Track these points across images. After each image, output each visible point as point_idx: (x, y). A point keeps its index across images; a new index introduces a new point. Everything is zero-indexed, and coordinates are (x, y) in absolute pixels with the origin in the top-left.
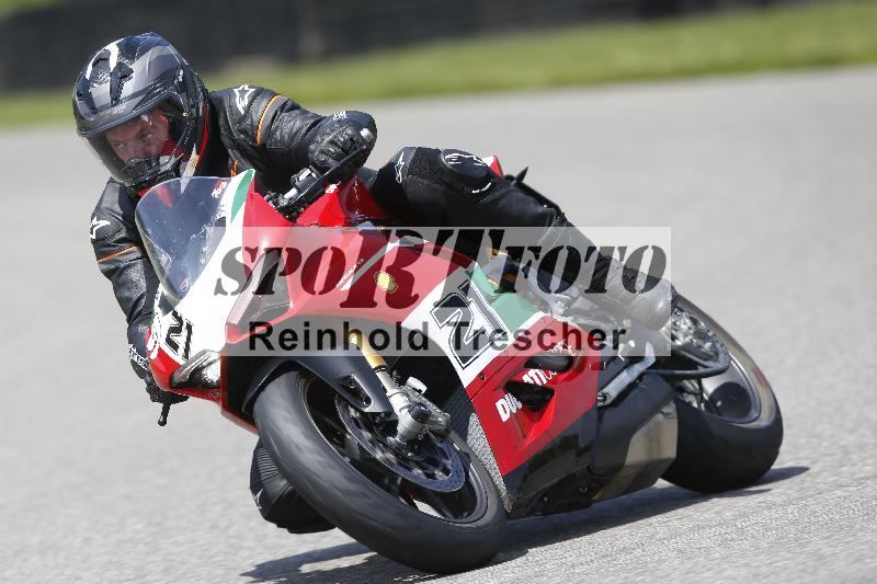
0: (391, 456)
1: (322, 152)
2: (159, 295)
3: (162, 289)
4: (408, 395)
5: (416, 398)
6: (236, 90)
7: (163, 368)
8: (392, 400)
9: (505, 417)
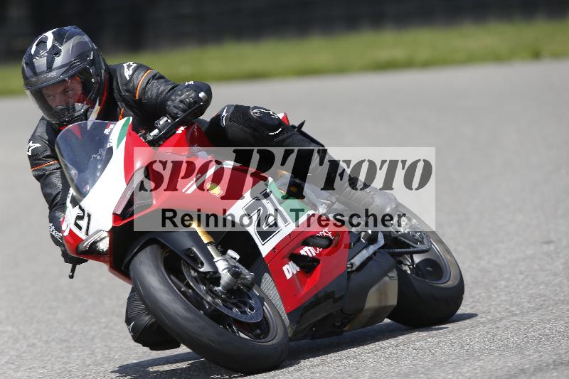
0: (219, 302)
1: (174, 107)
2: (70, 196)
3: (72, 191)
4: (227, 261)
5: (233, 263)
6: (125, 65)
7: (72, 241)
8: (217, 264)
9: (289, 276)
